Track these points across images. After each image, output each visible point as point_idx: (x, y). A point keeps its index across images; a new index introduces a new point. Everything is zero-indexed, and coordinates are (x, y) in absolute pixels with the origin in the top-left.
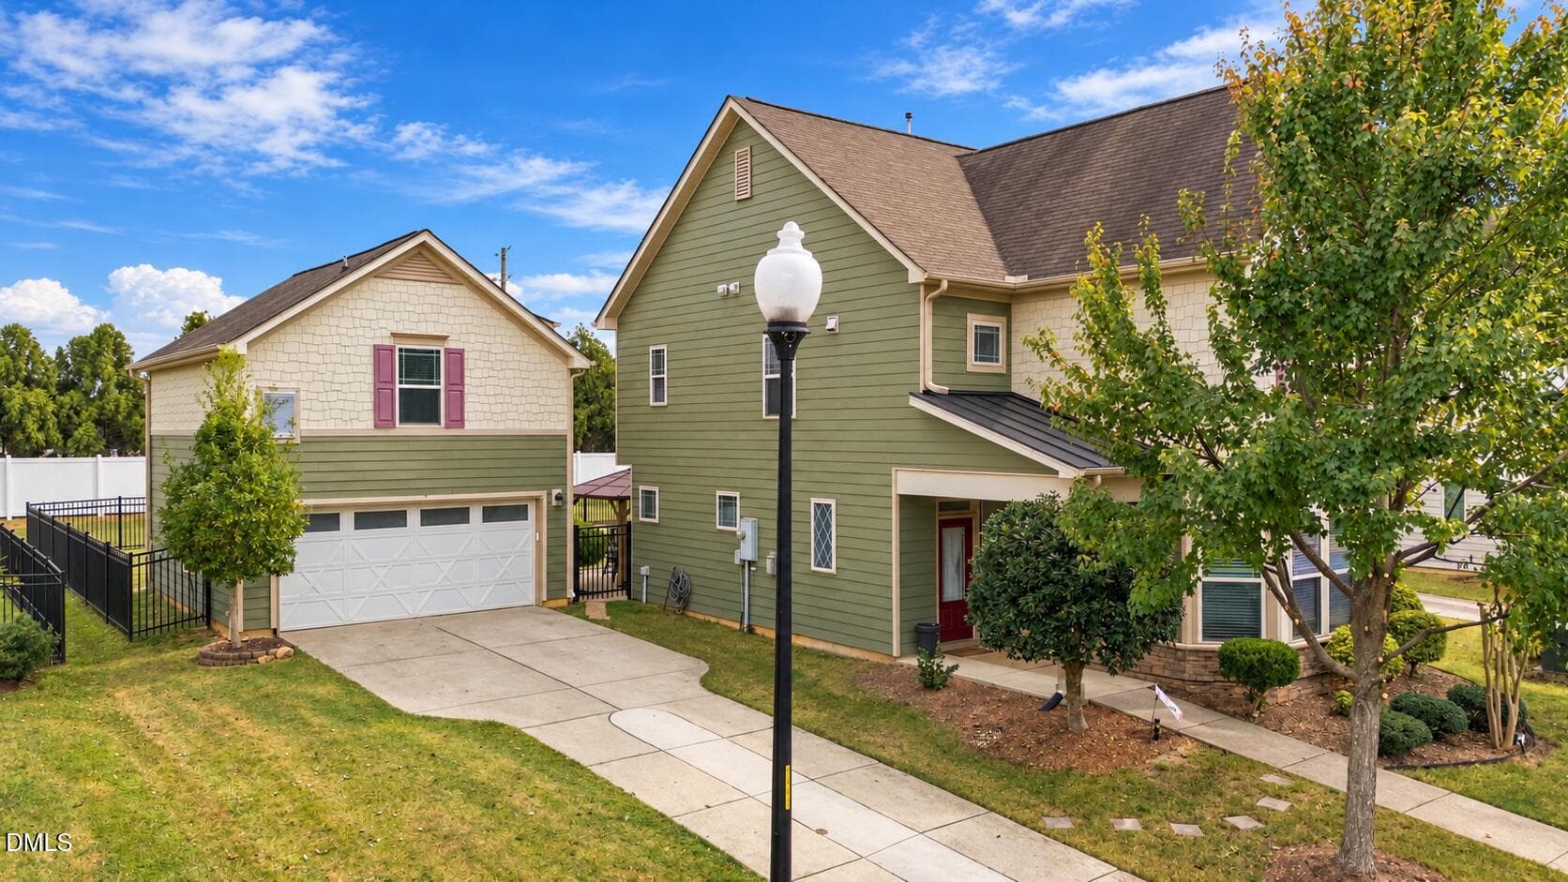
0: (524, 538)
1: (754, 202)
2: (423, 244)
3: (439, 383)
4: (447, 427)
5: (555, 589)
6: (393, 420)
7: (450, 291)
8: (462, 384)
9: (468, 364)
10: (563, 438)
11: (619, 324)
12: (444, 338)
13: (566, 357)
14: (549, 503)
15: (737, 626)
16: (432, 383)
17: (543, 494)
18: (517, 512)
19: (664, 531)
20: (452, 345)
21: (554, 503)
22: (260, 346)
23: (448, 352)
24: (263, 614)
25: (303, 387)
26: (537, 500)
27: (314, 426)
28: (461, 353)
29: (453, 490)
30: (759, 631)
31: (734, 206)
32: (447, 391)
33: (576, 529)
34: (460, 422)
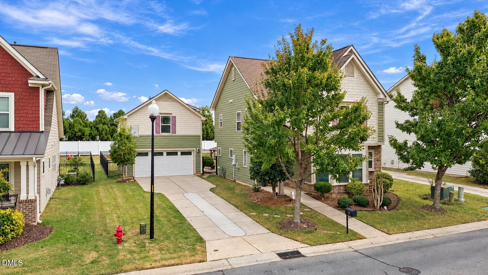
0: (190, 160)
1: (236, 80)
2: (166, 93)
3: (170, 124)
4: (172, 134)
5: (197, 171)
6: (159, 132)
7: (172, 103)
8: (175, 124)
9: (177, 119)
10: (200, 136)
11: (215, 109)
12: (172, 114)
13: (200, 117)
14: (196, 151)
15: (232, 180)
16: (168, 124)
17: (195, 149)
18: (189, 153)
19: (222, 158)
20: (173, 115)
21: (197, 151)
22: (130, 117)
23: (172, 117)
24: (131, 173)
25: (139, 125)
26: (194, 150)
27: (142, 133)
28: (175, 117)
29: (173, 148)
30: (236, 181)
31: (232, 82)
32: (172, 126)
33: (203, 157)
34: (175, 132)
